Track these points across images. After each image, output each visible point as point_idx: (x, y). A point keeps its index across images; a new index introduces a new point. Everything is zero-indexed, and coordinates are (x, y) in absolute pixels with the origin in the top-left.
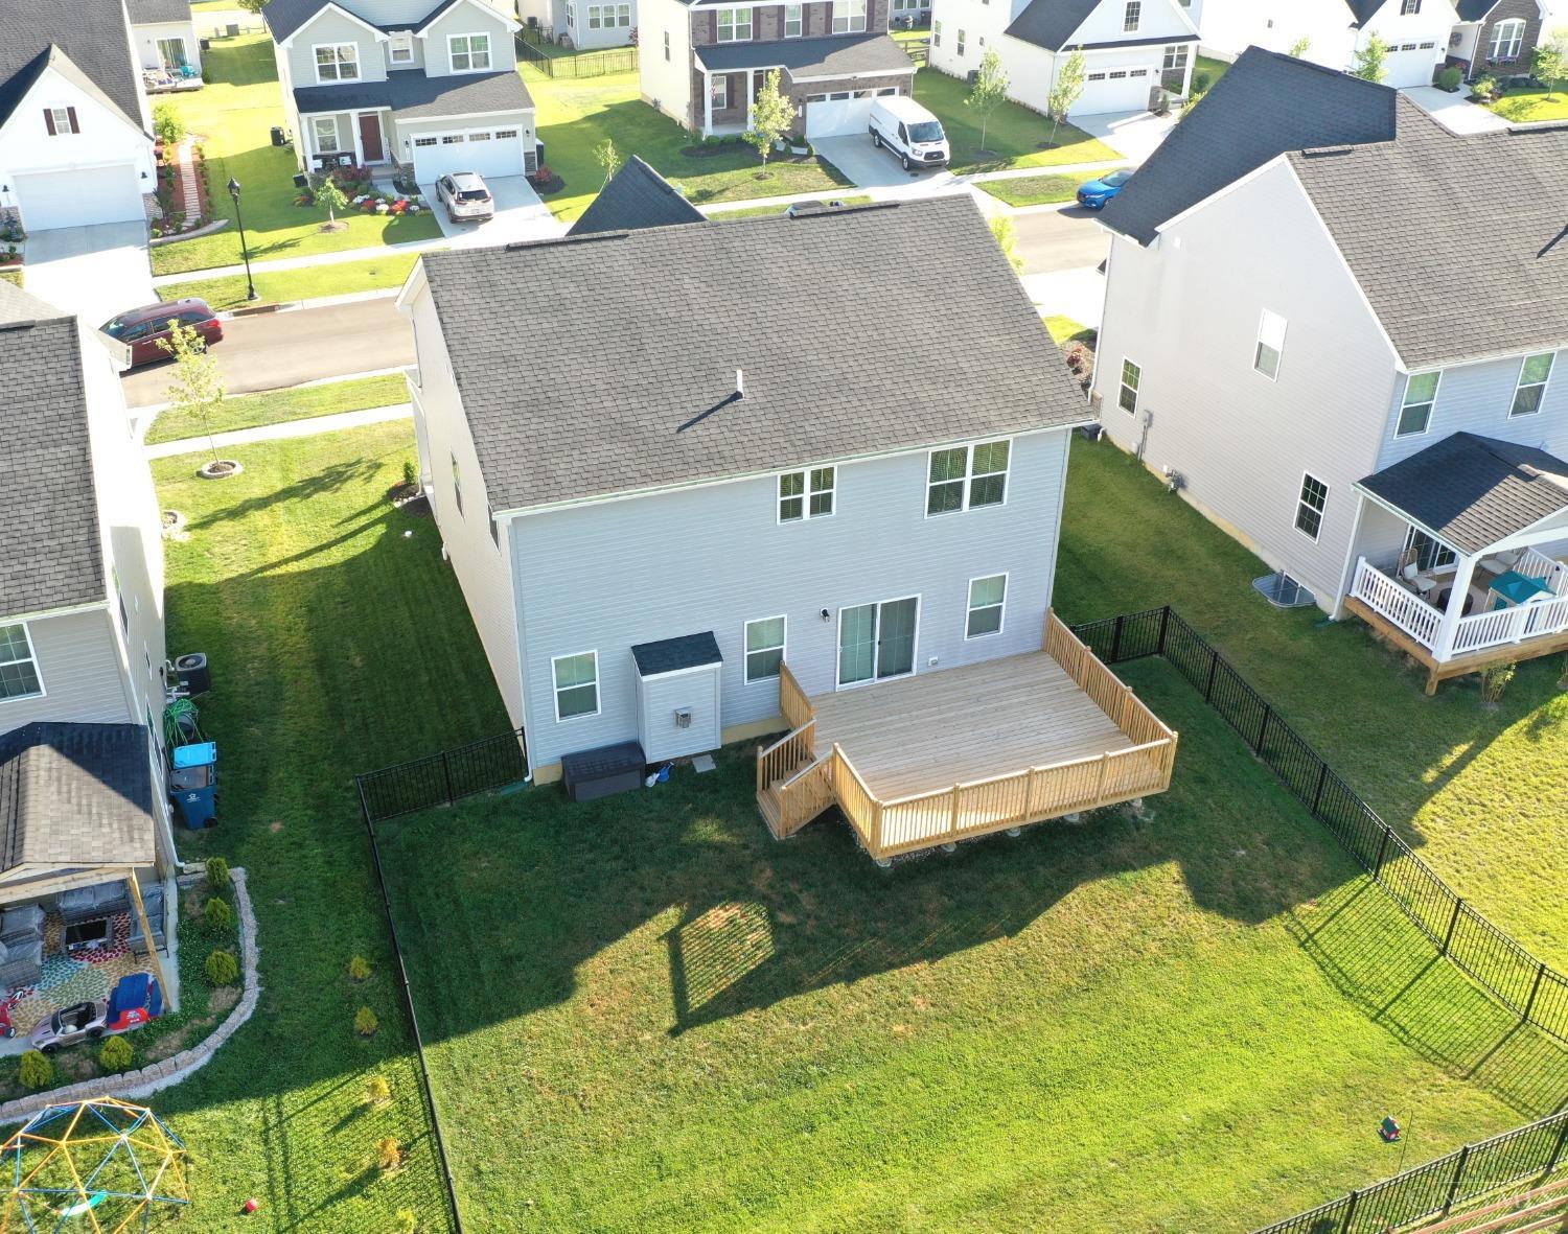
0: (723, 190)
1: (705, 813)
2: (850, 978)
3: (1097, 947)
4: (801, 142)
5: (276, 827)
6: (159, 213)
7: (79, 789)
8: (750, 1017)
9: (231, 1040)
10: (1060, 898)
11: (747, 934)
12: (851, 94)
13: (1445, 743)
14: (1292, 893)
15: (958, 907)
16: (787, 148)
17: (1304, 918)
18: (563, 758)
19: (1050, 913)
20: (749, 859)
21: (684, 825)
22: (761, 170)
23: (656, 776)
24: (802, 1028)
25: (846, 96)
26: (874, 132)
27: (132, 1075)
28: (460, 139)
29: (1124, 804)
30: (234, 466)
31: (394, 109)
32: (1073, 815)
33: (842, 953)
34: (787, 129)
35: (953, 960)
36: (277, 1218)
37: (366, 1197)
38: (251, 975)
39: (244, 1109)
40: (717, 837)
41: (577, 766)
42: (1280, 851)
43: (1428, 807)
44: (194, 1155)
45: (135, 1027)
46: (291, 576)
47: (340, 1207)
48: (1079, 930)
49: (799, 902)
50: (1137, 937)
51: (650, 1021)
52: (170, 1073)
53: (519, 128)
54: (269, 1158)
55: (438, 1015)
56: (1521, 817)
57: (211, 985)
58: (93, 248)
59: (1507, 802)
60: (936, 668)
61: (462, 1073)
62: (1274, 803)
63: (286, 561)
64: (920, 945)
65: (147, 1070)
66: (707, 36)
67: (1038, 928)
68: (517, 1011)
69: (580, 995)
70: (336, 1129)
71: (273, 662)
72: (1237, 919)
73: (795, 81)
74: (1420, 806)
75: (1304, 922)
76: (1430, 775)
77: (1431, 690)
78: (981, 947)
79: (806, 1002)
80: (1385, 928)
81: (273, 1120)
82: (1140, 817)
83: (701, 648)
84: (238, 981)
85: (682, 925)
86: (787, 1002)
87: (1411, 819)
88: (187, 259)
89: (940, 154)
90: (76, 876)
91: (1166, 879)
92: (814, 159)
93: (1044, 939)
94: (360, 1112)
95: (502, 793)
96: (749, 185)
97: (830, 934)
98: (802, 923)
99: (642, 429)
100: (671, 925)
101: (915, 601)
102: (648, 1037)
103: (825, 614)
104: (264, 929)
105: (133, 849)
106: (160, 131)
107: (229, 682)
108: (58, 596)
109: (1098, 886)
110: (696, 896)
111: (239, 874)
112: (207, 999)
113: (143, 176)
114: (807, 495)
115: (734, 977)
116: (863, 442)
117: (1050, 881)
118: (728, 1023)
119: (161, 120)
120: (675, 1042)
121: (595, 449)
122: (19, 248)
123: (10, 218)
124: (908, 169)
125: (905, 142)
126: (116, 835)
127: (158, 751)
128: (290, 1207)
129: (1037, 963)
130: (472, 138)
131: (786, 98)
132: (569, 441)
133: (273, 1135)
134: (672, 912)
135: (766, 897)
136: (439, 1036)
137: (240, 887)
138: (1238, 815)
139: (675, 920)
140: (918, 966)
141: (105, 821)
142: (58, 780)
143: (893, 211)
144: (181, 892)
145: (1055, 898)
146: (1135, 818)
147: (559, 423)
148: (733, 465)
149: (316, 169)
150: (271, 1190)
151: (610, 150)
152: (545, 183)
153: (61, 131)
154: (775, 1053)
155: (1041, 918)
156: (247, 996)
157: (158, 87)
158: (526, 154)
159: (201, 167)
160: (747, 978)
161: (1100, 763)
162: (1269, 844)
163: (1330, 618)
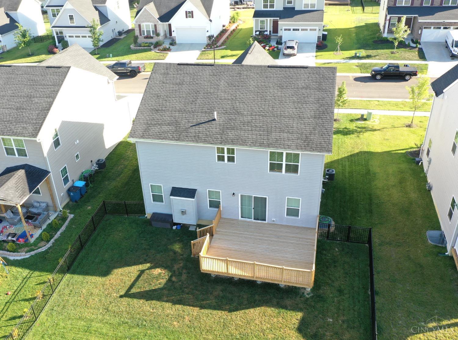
0: (376, 56)
1: (180, 241)
2: (175, 303)
3: (252, 327)
4: (416, 42)
5: (89, 208)
8: (141, 301)
9: (36, 254)
11: (161, 279)
12: (442, 27)
15: (222, 297)
16: (409, 44)
18: (153, 213)
19: (247, 311)
20: (180, 259)
21: (173, 243)
22: (395, 50)
23: (175, 226)
24: (152, 311)
25: (440, 28)
26: (446, 42)
27: (11, 253)
28: (307, 30)
29: (303, 288)
32: (282, 284)
33: (179, 295)
35: (206, 311)
36: (10, 299)
37: (29, 303)
38: (52, 241)
39: (25, 271)
40: (177, 250)
41: (156, 216)
42: (345, 326)
44: (8, 277)
45: (22, 243)
47: (22, 303)
48: (251, 320)
49: (181, 276)
50: (268, 331)
51: (119, 291)
52: (19, 256)
53: (317, 28)
54: (20, 284)
55: (78, 267)
57: (42, 240)
58: (189, 50)
60: (273, 223)
61: (70, 284)
62: (359, 309)
64: (202, 303)
65: (15, 254)
66: (393, 3)
67: (240, 314)
69: (110, 277)
70: (37, 284)
71: (126, 166)
73: (420, 21)
78: (218, 311)
79: (158, 304)
81: (28, 276)
82: (305, 294)
83: (190, 193)
84: (48, 241)
85: (147, 269)
86: (154, 302)
88: (207, 56)
91: (295, 317)
92: (417, 49)
93: (238, 317)
94: (44, 283)
95: (139, 217)
96: (387, 55)
97: (181, 289)
98: (177, 282)
99: (181, 124)
100: (145, 268)
101: (266, 198)
102: (114, 295)
103: (234, 194)
104: (65, 231)
105: (19, 199)
106: (231, 19)
107: (112, 169)
108: (28, 135)
109: (269, 309)
110: (157, 263)
111: (72, 216)
112: (40, 243)
113: (208, 31)
114: (226, 155)
115: (147, 289)
116: (244, 143)
117: (256, 301)
118: (135, 300)
119: (232, 16)
120: (119, 299)
121: (165, 126)
122: (172, 47)
123: (173, 39)
124: (451, 57)
125: (452, 46)
126: (18, 195)
127: (66, 180)
128: (15, 298)
129: (230, 323)
130: (302, 30)
131: (407, 27)
132: (159, 123)
133: (25, 280)
134: (148, 265)
135: (174, 271)
136: (74, 273)
137: (69, 219)
138: (341, 308)
139: (147, 267)
140: (196, 308)
141: (19, 191)
142: (19, 179)
143: (305, 69)
144: (58, 216)
145: (253, 307)
146: (303, 293)
147: (161, 117)
148: (200, 140)
149: (256, 35)
150: (15, 292)
151: (340, 38)
152: (320, 46)
153: (189, 17)
154: (139, 314)
155: (243, 311)
156: (47, 245)
157: (249, 6)
158: (318, 37)
159: (234, 30)
160: (150, 291)
161: (281, 269)
162: (343, 321)
163: (447, 253)
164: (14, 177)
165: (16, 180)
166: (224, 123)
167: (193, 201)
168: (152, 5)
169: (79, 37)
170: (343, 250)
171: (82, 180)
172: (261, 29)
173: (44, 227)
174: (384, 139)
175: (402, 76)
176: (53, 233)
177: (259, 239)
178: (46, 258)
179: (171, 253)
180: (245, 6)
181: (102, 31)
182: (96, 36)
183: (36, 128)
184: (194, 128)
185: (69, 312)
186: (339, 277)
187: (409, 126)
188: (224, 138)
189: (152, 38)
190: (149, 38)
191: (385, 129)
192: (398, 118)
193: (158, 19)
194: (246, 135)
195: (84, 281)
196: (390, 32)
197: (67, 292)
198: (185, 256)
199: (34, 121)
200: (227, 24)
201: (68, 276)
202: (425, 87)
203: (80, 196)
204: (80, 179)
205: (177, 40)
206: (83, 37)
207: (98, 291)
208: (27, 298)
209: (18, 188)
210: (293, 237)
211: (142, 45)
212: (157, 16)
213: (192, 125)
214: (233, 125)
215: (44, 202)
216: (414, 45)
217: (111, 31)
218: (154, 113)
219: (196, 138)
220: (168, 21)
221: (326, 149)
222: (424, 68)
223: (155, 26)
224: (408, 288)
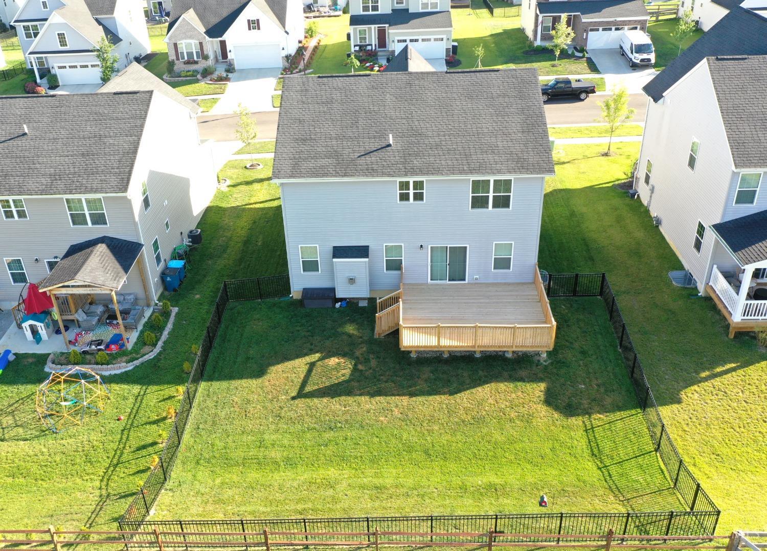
1: (352, 321)
2: (372, 395)
3: (487, 408)
5: (198, 296)
6: (287, 65)
7: (107, 260)
8: (325, 400)
9: (142, 364)
10: (482, 385)
11: (342, 370)
12: (613, 28)
13: (724, 361)
14: (597, 409)
15: (435, 380)
16: (573, 53)
17: (595, 419)
18: (304, 289)
19: (474, 390)
20: (360, 342)
21: (342, 325)
22: (556, 62)
23: (339, 303)
24: (343, 409)
25: (611, 29)
26: (621, 47)
27: (105, 366)
30: (259, 165)
31: (390, 26)
32: (509, 352)
33: (375, 385)
35: (420, 399)
36: (126, 424)
37: (158, 426)
38: (160, 344)
39: (135, 387)
40: (351, 332)
41: (309, 294)
42: (602, 390)
43: (695, 387)
44: (111, 398)
45: (113, 352)
46: (255, 209)
47: (148, 426)
48: (483, 400)
49: (370, 362)
50: (508, 409)
51: (287, 392)
52: (117, 370)
54: (134, 405)
55: (214, 372)
56: (744, 402)
57: (145, 344)
59: (741, 394)
60: (477, 281)
61: (211, 394)
62: (613, 370)
63: (256, 203)
64: (410, 389)
65: (109, 366)
67: (465, 395)
68: (241, 377)
69: (267, 377)
70: (160, 401)
71: (230, 239)
72: (561, 413)
73: (584, 20)
74: (690, 386)
75: (593, 421)
76: (703, 375)
77: (732, 336)
78: (435, 396)
79: (350, 400)
80: (634, 433)
81: (142, 393)
82: (542, 361)
83: (362, 251)
84: (154, 345)
85: (318, 361)
86: (343, 398)
87: (681, 391)
89: (649, 60)
90: (94, 289)
91: (538, 389)
92: (585, 59)
93: (465, 399)
94: (170, 398)
95: (281, 299)
96: (547, 69)
97: (375, 377)
98: (366, 370)
99: (344, 155)
100: (314, 360)
101: (466, 247)
102: (283, 397)
103: (421, 246)
104: (173, 330)
105: (114, 283)
106: (307, 32)
107: (210, 243)
108: (112, 189)
109: (502, 385)
110: (330, 352)
111: (175, 310)
112: (142, 348)
113: (283, 49)
114: (411, 192)
115: (327, 384)
116: (437, 171)
117: (481, 377)
118: (316, 400)
119: (308, 27)
120: (292, 402)
121: (321, 160)
122: (230, 75)
123: (230, 63)
124: (632, 67)
125: (632, 53)
126: (111, 277)
127: (158, 259)
128: (133, 422)
129: (456, 408)
130: (423, 40)
131: (570, 28)
132: (312, 156)
133: (139, 398)
134: (318, 355)
135: (357, 358)
136: (210, 379)
137: (173, 314)
138: (591, 370)
139: (317, 359)
140: (404, 397)
141: (110, 272)
142: (102, 256)
143: (495, 73)
144: (153, 312)
145: (480, 385)
146: (539, 361)
147: (311, 148)
148: (376, 174)
149: (355, 51)
150: (130, 415)
151: (480, 49)
152: (451, 62)
153: (253, 29)
154: (327, 415)
155: (468, 391)
156: (155, 350)
157: (323, 14)
158: (446, 49)
159: (316, 48)
160: (332, 386)
161: (513, 330)
162: (598, 385)
163: (699, 294)
164: (93, 254)
165: (99, 258)
166: (403, 148)
167: (365, 262)
168: (191, 12)
169: (76, 67)
170: (571, 306)
171: (176, 259)
172: (361, 42)
173: (140, 327)
174: (579, 172)
175: (575, 94)
176: (158, 334)
177: (465, 303)
178: (159, 367)
179: (345, 337)
180: (317, 14)
181: (117, 55)
182: (108, 64)
183: (122, 179)
184: (363, 158)
185: (224, 427)
186: (578, 338)
187: (606, 155)
188: (409, 167)
189: (196, 63)
190: (192, 63)
191: (576, 161)
192: (588, 147)
193: (205, 33)
194: (437, 162)
195: (231, 388)
196: (544, 38)
197: (209, 403)
198: (365, 338)
200: (302, 38)
201: (203, 385)
202: (623, 100)
203: (179, 283)
204: (173, 258)
205: (235, 63)
206: (81, 67)
207: (256, 397)
208: (151, 420)
209: (106, 269)
210: (508, 296)
211: (183, 75)
212: (202, 30)
213: (359, 155)
214: (416, 150)
215: (130, 294)
216: (580, 55)
217: (124, 56)
218: (300, 144)
219: (369, 171)
220: (221, 36)
221: (547, 169)
222: (600, 83)
223: (201, 44)
224: (665, 339)
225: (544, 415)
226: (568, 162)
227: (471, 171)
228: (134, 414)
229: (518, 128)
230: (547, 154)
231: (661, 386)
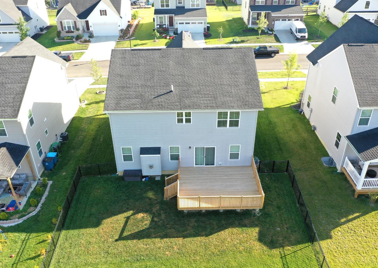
0: (247, 41)
1: (152, 189)
2: (162, 237)
3: (226, 245)
5: (64, 173)
6: (121, 34)
7: (6, 158)
8: (135, 241)
9: (28, 219)
10: (224, 230)
11: (145, 221)
12: (287, 20)
13: (353, 212)
14: (287, 243)
15: (198, 227)
16: (267, 31)
17: (286, 250)
18: (124, 170)
19: (219, 233)
20: (155, 203)
21: (146, 192)
23: (145, 179)
24: (145, 247)
26: (291, 29)
27: (5, 221)
29: (254, 209)
30: (104, 92)
31: (175, 15)
32: (238, 210)
33: (164, 231)
34: (266, 27)
35: (189, 239)
36: (15, 260)
37: (35, 261)
38: (40, 205)
39: (23, 235)
40: (151, 196)
41: (127, 173)
42: (289, 231)
43: (339, 228)
44: (8, 242)
45: (11, 211)
46: (100, 118)
47: (29, 261)
48: (224, 239)
49: (161, 216)
50: (238, 245)
51: (113, 236)
52: (13, 223)
53: (203, 22)
54: (21, 246)
55: (71, 223)
57: (31, 206)
60: (220, 165)
61: (68, 238)
62: (295, 218)
63: (100, 115)
64: (183, 233)
65: (8, 221)
66: (253, 3)
67: (214, 236)
68: (86, 227)
69: (101, 227)
70: (38, 244)
71: (85, 137)
72: (267, 246)
73: (273, 15)
74: (336, 228)
75: (285, 251)
76: (343, 220)
77: (356, 197)
78: (198, 238)
79: (149, 241)
81: (27, 238)
82: (256, 214)
83: (156, 151)
84: (36, 206)
85: (131, 215)
86: (145, 240)
87: (332, 230)
89: (305, 37)
91: (254, 232)
92: (273, 35)
93: (214, 239)
94: (44, 241)
95: (112, 176)
96: (254, 40)
97: (164, 226)
98: (159, 221)
99: (145, 96)
100: (129, 215)
101: (214, 148)
102: (110, 240)
103: (190, 147)
104: (48, 195)
105: (9, 173)
106: (132, 17)
107: (74, 140)
108: (9, 116)
109: (235, 229)
110: (138, 209)
111: (50, 182)
112: (29, 208)
113: (119, 26)
114: (184, 118)
115: (136, 231)
116: (198, 107)
117: (223, 225)
118: (129, 241)
119: (133, 14)
120: (116, 243)
121: (132, 100)
122: (91, 39)
123: (91, 33)
124: (296, 40)
125: (296, 33)
126: (7, 170)
127: (40, 153)
128: (20, 258)
129: (209, 245)
130: (192, 23)
131: (266, 19)
132: (127, 97)
133: (25, 242)
134: (131, 212)
135: (154, 213)
136: (68, 228)
137: (49, 186)
138: (283, 219)
139: (131, 214)
140: (180, 239)
141: (7, 166)
142: (3, 155)
143: (230, 50)
144: (38, 184)
145: (222, 230)
146: (255, 213)
147: (127, 92)
148: (164, 108)
149: (157, 28)
150: (18, 253)
151: (221, 28)
152: (207, 35)
153: (103, 15)
154: (136, 251)
155: (216, 234)
156: (36, 210)
157: (142, 7)
158: (204, 28)
159: (137, 25)
160: (139, 232)
161: (241, 198)
162: (287, 228)
163: (338, 171)
166: (180, 93)
167: (159, 156)
168: (70, 5)
169: (6, 33)
170: (271, 178)
171: (52, 152)
172: (160, 23)
173: (29, 195)
174: (273, 98)
175: (269, 54)
176: (39, 199)
177: (214, 179)
178: (38, 220)
179: (147, 200)
180: (139, 6)
181: (28, 27)
182: (24, 32)
183: (14, 110)
184: (156, 99)
185: (75, 261)
186: (275, 198)
187: (286, 88)
188: (183, 105)
189: (73, 32)
190: (70, 32)
191: (270, 92)
192: (277, 83)
193: (77, 16)
194: (198, 101)
195: (80, 234)
196: (253, 23)
197: (67, 245)
198: (158, 200)
199: (11, 104)
200: (130, 20)
201: (64, 232)
202: (294, 60)
203: (54, 165)
204: (51, 151)
205: (94, 33)
206: (9, 33)
207: (94, 240)
208: (31, 256)
209: (5, 164)
210: (238, 174)
211: (65, 39)
212: (76, 15)
213: (154, 96)
214: (186, 94)
215: (23, 174)
216: (271, 33)
217: (34, 28)
218: (121, 89)
219: (160, 106)
220: (86, 18)
221: (259, 106)
222: (281, 48)
223: (75, 22)
224: (321, 198)
225: (258, 247)
226: (267, 92)
227: (217, 107)
228: (20, 253)
229: (243, 82)
230: (259, 98)
231: (321, 228)
